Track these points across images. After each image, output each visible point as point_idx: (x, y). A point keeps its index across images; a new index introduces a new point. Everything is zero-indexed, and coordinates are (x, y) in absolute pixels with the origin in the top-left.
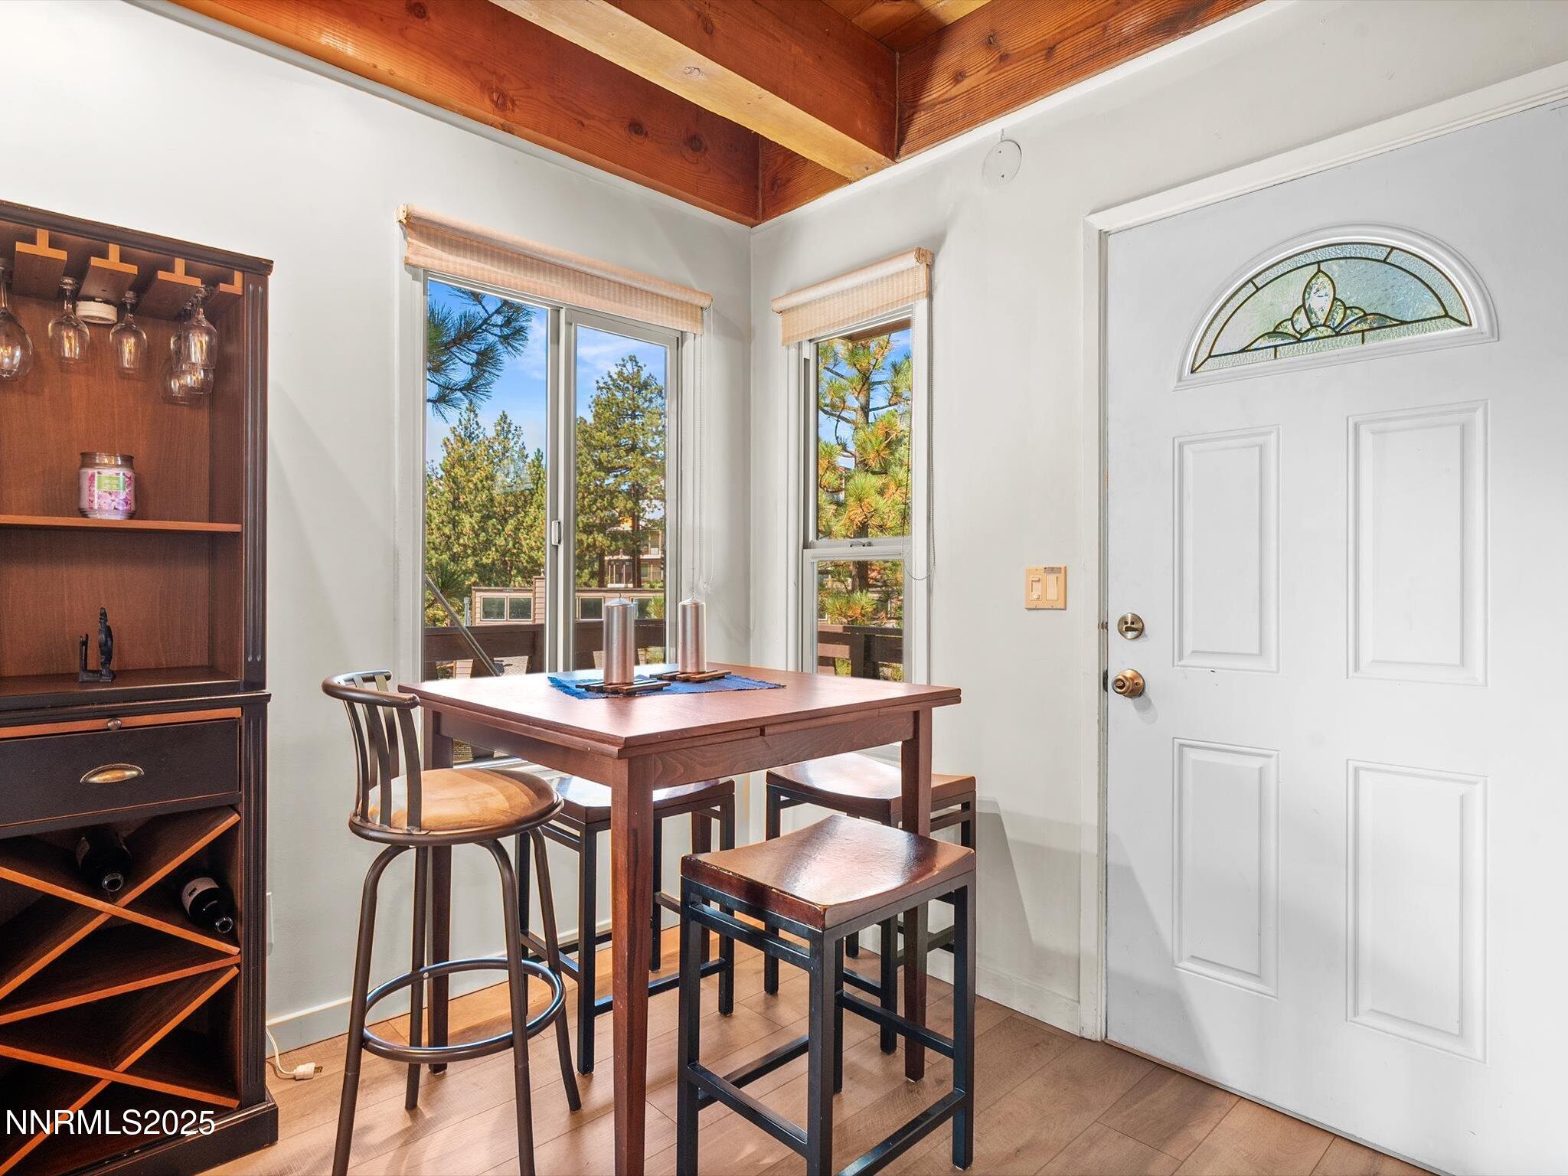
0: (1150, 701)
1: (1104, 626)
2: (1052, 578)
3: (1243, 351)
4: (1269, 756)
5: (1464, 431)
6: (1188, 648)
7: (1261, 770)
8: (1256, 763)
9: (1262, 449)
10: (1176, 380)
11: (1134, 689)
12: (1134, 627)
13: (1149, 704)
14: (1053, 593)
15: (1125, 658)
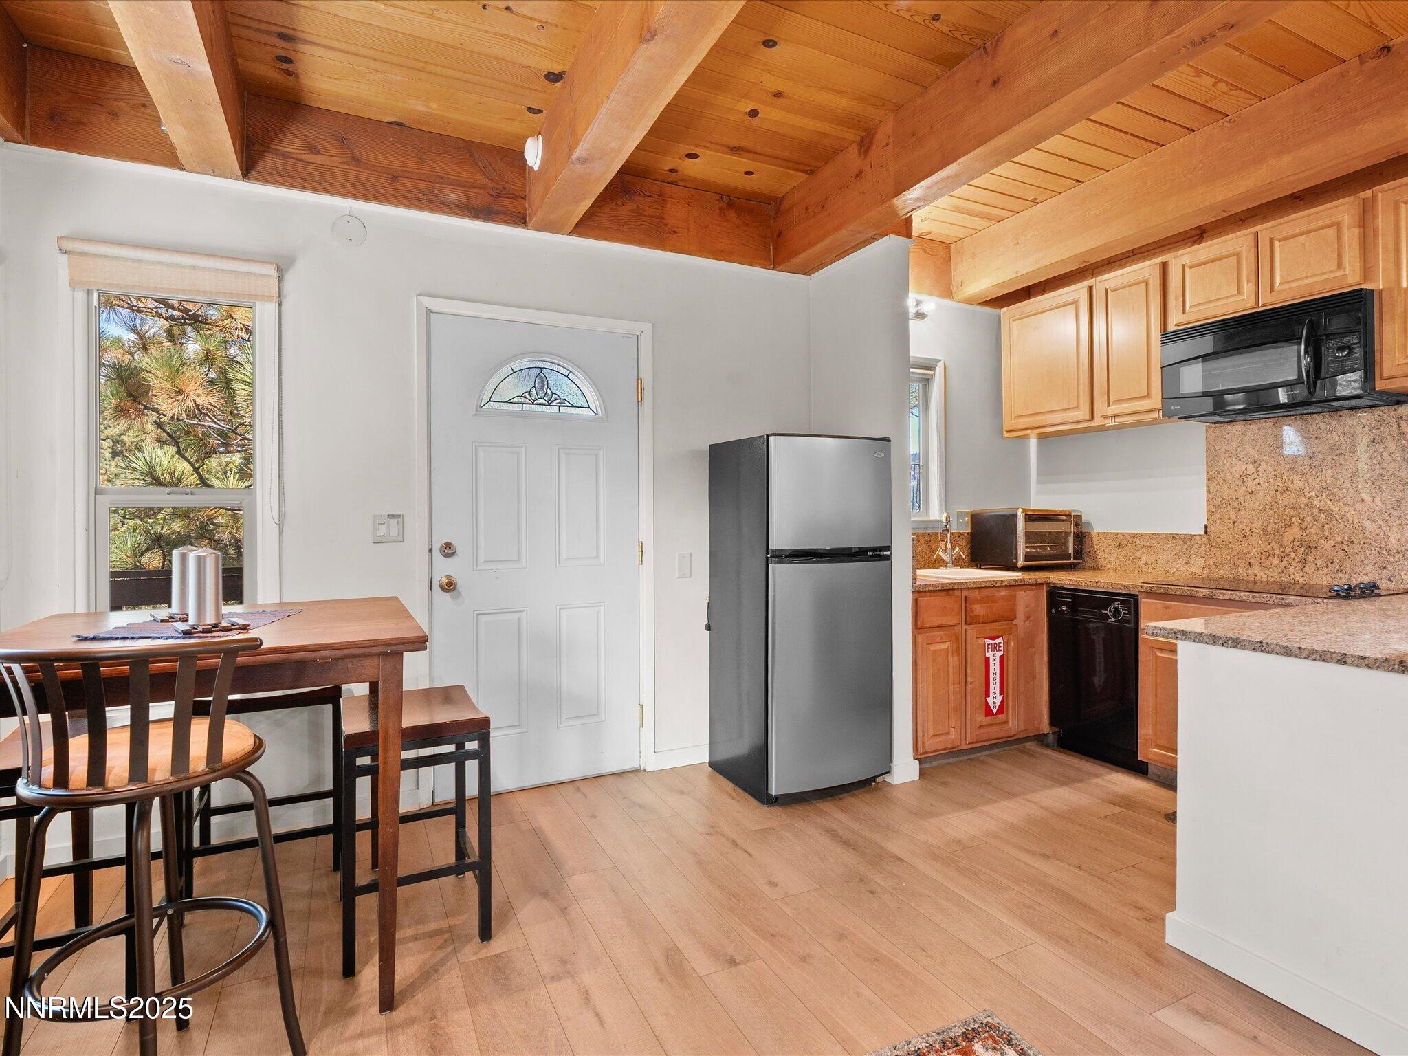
0: (459, 592)
1: (430, 551)
2: (394, 522)
3: (507, 402)
4: (522, 611)
5: (597, 456)
6: (481, 560)
7: (519, 619)
8: (516, 616)
9: (518, 454)
10: (474, 410)
11: (450, 586)
12: (448, 550)
13: (459, 594)
14: (394, 532)
15: (444, 568)
